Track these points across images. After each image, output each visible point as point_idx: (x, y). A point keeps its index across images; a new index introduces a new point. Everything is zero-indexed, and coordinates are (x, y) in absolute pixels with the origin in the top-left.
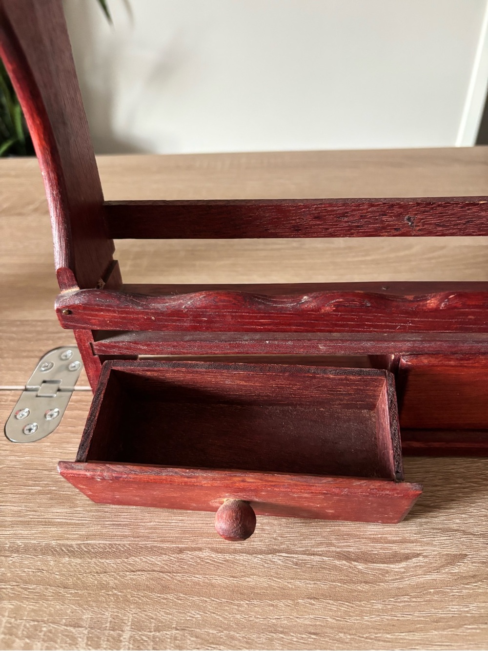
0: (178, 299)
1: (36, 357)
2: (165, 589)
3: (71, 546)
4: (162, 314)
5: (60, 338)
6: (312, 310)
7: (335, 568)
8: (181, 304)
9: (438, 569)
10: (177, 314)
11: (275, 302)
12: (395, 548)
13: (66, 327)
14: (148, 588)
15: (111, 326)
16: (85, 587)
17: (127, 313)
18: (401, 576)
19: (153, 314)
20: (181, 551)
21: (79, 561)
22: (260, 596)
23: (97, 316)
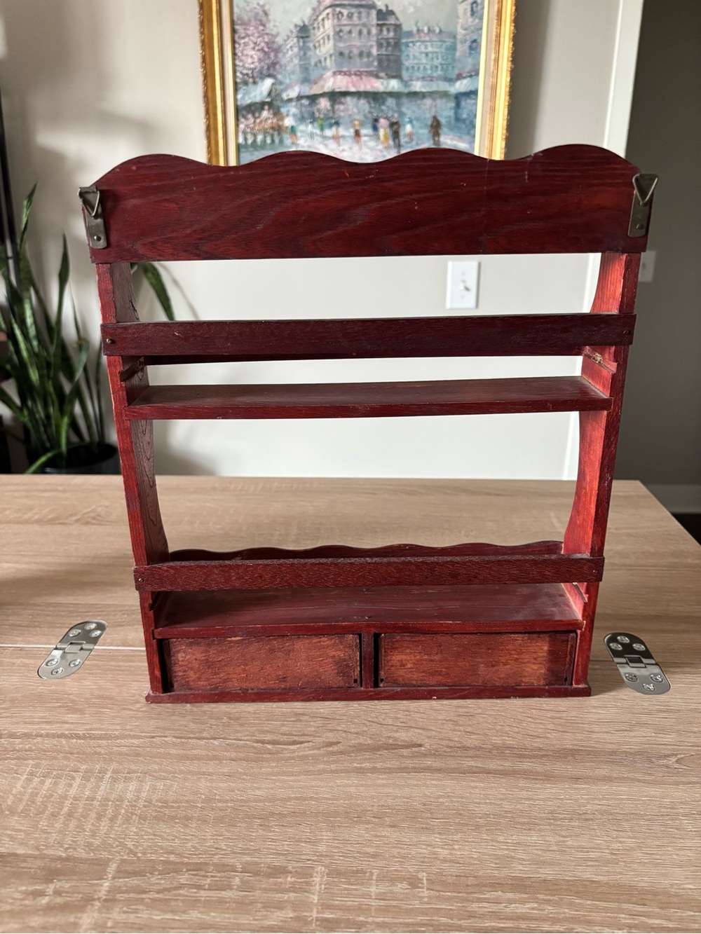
1: (67, 627)
2: (138, 755)
3: (79, 734)
5: (87, 616)
7: (253, 747)
9: (319, 749)
12: (296, 738)
14: (127, 754)
16: (85, 753)
18: (294, 751)
20: (153, 737)
21: (83, 741)
22: (198, 759)
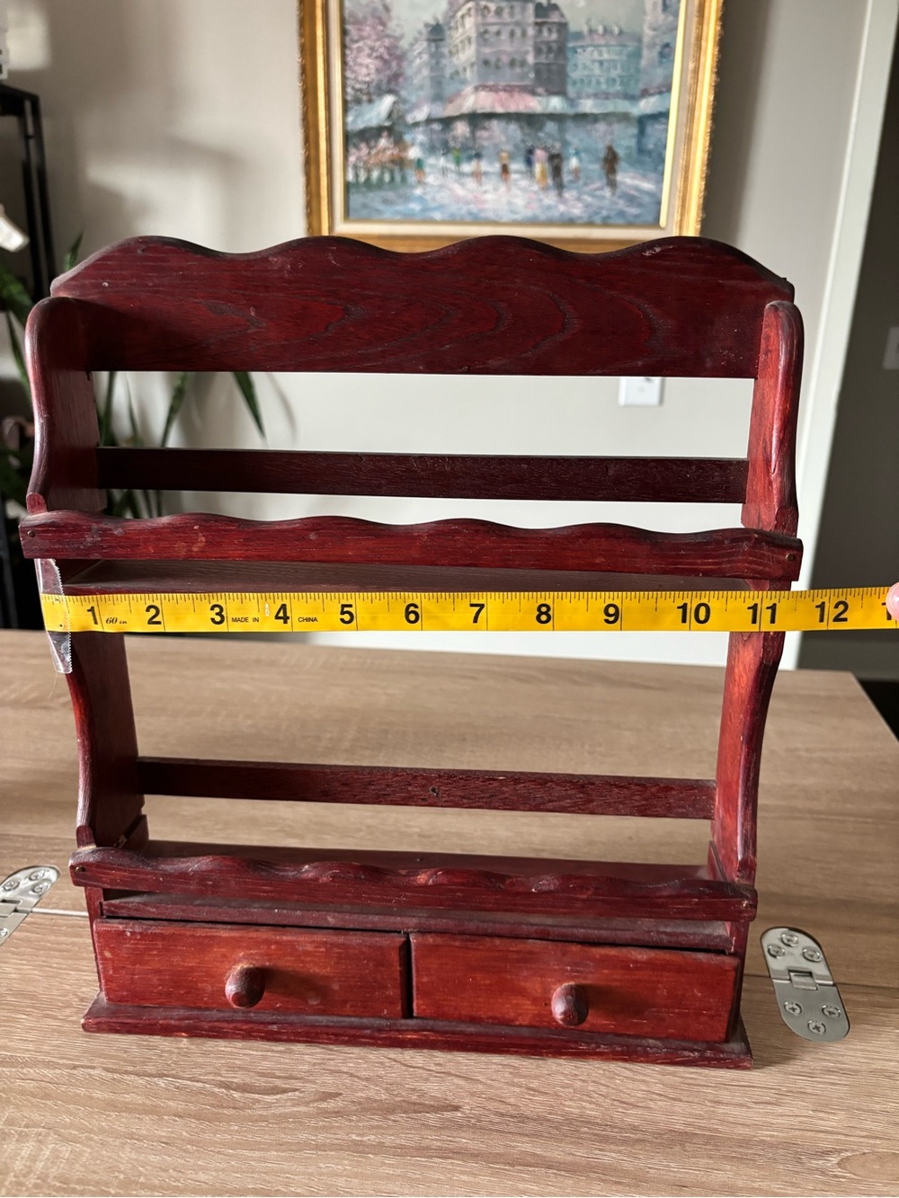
0: (186, 862)
4: (170, 875)
6: (311, 880)
8: (189, 867)
10: (184, 876)
11: (277, 870)
13: (77, 883)
15: (121, 885)
17: (137, 872)
19: (163, 875)
23: (108, 874)
